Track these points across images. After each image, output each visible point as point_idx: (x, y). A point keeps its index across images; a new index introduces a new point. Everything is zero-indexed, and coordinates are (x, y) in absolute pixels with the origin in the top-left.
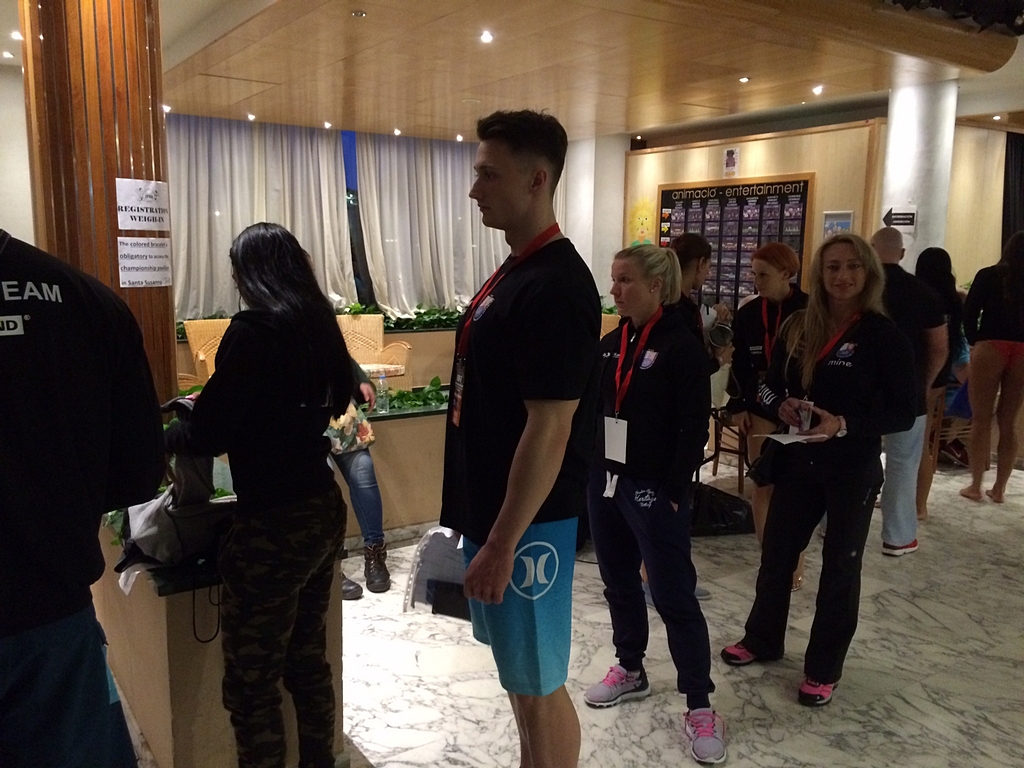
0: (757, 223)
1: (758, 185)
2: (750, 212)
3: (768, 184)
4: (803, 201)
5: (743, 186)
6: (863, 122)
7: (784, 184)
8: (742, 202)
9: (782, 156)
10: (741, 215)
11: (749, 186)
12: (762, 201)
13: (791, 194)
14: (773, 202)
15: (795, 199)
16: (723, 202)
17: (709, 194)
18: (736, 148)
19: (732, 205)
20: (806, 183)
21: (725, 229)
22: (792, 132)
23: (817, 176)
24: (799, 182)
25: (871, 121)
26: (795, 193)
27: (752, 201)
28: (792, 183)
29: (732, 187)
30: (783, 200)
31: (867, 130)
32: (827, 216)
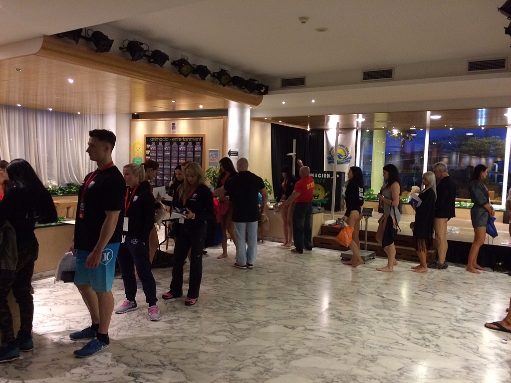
0: (185, 152)
1: (184, 137)
2: (182, 148)
3: (188, 137)
4: (201, 145)
5: (179, 137)
6: (221, 117)
7: (194, 138)
8: (179, 144)
9: (193, 127)
10: (179, 149)
11: (181, 138)
12: (186, 144)
13: (197, 142)
14: (190, 145)
15: (198, 144)
16: (171, 143)
17: (166, 140)
18: (176, 122)
19: (175, 145)
20: (202, 138)
21: (172, 154)
22: (197, 118)
23: (206, 136)
24: (199, 137)
25: (224, 117)
26: (198, 142)
27: (183, 144)
28: (197, 138)
29: (175, 138)
30: (194, 144)
31: (222, 120)
32: (210, 151)
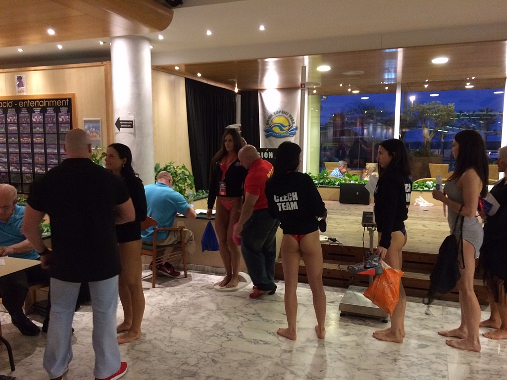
0: (42, 125)
1: (40, 100)
2: (37, 118)
3: (46, 100)
4: (70, 112)
5: (31, 100)
6: (100, 63)
7: (57, 100)
8: (31, 111)
9: (54, 81)
10: (31, 120)
11: (34, 100)
12: (44, 111)
13: (61, 106)
14: (50, 112)
15: (64, 110)
16: (18, 110)
17: (8, 105)
19: (24, 113)
20: (70, 100)
23: (76, 96)
24: (66, 99)
25: (105, 63)
26: (64, 106)
27: (37, 110)
28: (61, 99)
29: (23, 101)
30: (57, 110)
32: (86, 121)
